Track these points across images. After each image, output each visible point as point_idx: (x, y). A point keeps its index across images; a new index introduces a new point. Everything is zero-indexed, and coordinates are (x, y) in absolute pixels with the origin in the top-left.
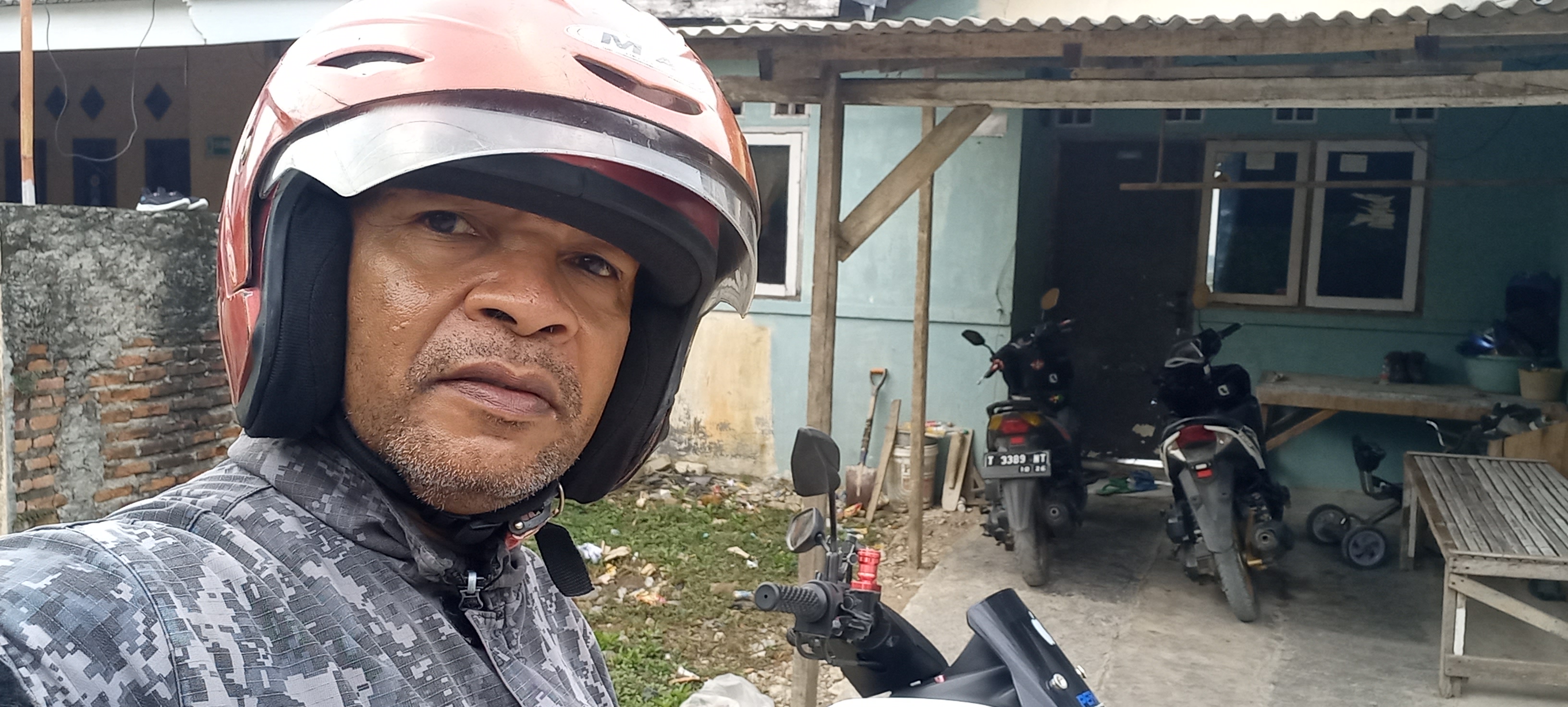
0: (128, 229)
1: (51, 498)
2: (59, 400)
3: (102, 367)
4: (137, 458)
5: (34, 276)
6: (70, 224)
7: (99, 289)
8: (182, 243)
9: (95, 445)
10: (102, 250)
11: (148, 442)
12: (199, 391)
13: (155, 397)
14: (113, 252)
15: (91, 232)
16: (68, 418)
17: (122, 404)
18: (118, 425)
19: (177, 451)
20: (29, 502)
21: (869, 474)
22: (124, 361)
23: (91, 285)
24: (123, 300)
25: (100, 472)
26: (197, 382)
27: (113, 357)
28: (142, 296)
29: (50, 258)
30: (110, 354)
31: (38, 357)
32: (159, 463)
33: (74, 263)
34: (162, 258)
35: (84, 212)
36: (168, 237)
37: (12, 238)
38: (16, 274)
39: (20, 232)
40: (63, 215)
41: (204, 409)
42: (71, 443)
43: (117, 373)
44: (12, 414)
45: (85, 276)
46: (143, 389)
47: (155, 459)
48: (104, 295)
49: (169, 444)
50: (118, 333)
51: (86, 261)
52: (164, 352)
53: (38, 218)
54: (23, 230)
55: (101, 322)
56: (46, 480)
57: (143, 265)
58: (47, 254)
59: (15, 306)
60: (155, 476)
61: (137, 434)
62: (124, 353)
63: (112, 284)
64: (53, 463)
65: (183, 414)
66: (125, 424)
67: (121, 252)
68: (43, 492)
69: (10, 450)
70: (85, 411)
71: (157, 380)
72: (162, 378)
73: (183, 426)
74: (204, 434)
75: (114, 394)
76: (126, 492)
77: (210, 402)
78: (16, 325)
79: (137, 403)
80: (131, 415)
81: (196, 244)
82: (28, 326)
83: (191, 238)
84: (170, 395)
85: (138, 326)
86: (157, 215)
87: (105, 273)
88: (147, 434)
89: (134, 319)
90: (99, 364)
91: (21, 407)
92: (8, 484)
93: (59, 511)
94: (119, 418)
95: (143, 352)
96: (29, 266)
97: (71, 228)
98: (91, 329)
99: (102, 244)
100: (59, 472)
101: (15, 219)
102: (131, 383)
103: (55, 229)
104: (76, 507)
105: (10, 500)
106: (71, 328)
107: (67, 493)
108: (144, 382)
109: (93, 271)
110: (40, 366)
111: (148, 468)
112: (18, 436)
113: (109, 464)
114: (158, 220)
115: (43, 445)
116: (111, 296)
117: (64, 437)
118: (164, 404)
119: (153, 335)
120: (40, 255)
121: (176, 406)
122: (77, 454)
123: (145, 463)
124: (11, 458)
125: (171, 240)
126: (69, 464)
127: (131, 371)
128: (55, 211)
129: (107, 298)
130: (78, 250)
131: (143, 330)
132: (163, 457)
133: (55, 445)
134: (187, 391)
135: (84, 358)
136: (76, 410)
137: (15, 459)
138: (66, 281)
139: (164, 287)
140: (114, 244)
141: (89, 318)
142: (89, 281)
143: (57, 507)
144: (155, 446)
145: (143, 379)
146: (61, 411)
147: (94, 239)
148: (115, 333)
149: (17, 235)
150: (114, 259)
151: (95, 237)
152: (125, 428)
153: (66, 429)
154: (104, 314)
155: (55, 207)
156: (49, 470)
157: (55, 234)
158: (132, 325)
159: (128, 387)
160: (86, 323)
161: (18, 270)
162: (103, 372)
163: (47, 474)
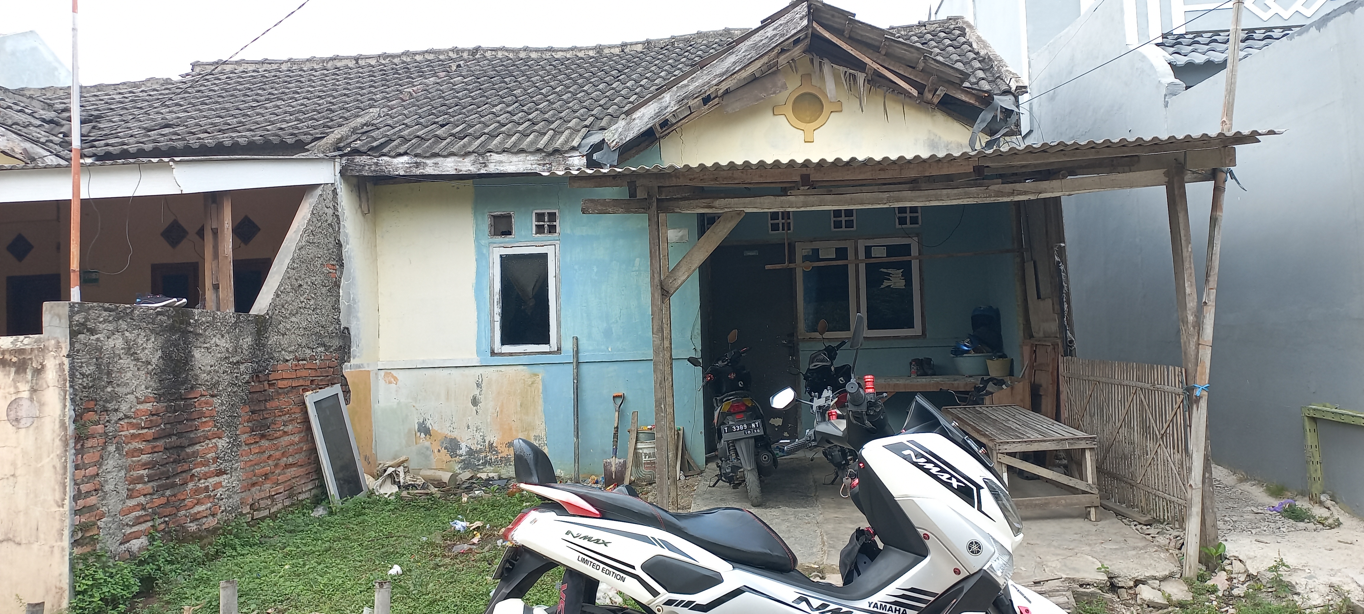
0: (142, 320)
1: (95, 513)
2: (102, 441)
3: (127, 417)
4: (145, 483)
5: (89, 353)
6: (110, 316)
7: (126, 362)
8: (172, 329)
9: (123, 473)
10: (127, 334)
11: (151, 472)
12: (180, 435)
13: (155, 439)
14: (133, 335)
15: (121, 321)
16: (107, 453)
17: (136, 444)
18: (134, 459)
19: (168, 478)
20: (81, 517)
21: (620, 463)
22: (138, 413)
23: (121, 358)
24: (138, 369)
25: (124, 493)
26: (180, 428)
27: (133, 410)
28: (149, 366)
29: (98, 339)
30: (131, 408)
31: (89, 410)
32: (158, 486)
33: (111, 343)
34: (161, 340)
35: (117, 307)
36: (165, 324)
37: (77, 325)
38: (78, 351)
39: (82, 321)
40: (106, 310)
41: (183, 447)
42: (109, 472)
43: (134, 421)
44: (73, 451)
45: (117, 352)
46: (149, 433)
47: (155, 484)
48: (128, 366)
49: (162, 473)
50: (135, 393)
51: (117, 342)
52: (161, 406)
53: (90, 312)
54: (83, 320)
55: (126, 384)
56: (92, 500)
57: (150, 345)
58: (96, 336)
59: (77, 373)
60: (155, 497)
61: (145, 465)
62: (139, 407)
63: (132, 358)
64: (97, 486)
65: (171, 451)
66: (139, 459)
67: (138, 335)
68: (90, 508)
69: (72, 477)
70: (117, 448)
71: (157, 426)
72: (159, 425)
73: (172, 460)
74: (183, 465)
75: (133, 436)
76: (138, 508)
77: (186, 442)
78: (77, 387)
79: (144, 443)
80: (141, 451)
81: (179, 330)
82: (85, 387)
83: (177, 325)
84: (165, 437)
85: (147, 388)
86: (158, 309)
87: (130, 350)
88: (150, 466)
89: (145, 382)
90: (125, 415)
91: (79, 446)
92: (70, 503)
93: (99, 523)
94: (135, 454)
95: (148, 406)
96: (85, 344)
97: (111, 319)
98: (121, 390)
99: (127, 330)
100: (100, 494)
101: (78, 312)
102: (143, 428)
103: (102, 319)
104: (110, 519)
105: (71, 515)
106: (109, 389)
107: (104, 509)
108: (148, 428)
109: (122, 349)
110: (92, 416)
111: (151, 491)
112: (77, 467)
113: (130, 487)
114: (159, 313)
115: (92, 474)
116: (131, 366)
117: (104, 468)
118: (161, 443)
119: (155, 394)
120: (92, 337)
121: (168, 445)
122: (112, 480)
123: (149, 487)
124: (72, 484)
125: (166, 327)
126: (107, 488)
127: (143, 419)
128: (100, 307)
129: (129, 368)
130: (114, 334)
131: (149, 391)
132: (160, 482)
133: (98, 475)
134: (174, 435)
135: (116, 410)
136: (112, 448)
137: (74, 485)
138: (107, 356)
139: (161, 360)
140: (134, 329)
141: (120, 382)
142: (119, 355)
143: (98, 520)
144: (155, 475)
145: (149, 426)
146: (103, 449)
147: (123, 326)
148: (132, 393)
149: (80, 323)
150: (134, 340)
151: (123, 325)
152: (139, 461)
153: (106, 462)
154: (127, 379)
155: (101, 304)
156: (94, 493)
157: (100, 322)
158: (143, 386)
159: (140, 432)
160: (118, 385)
161: (79, 348)
162: (126, 421)
163: (92, 496)
